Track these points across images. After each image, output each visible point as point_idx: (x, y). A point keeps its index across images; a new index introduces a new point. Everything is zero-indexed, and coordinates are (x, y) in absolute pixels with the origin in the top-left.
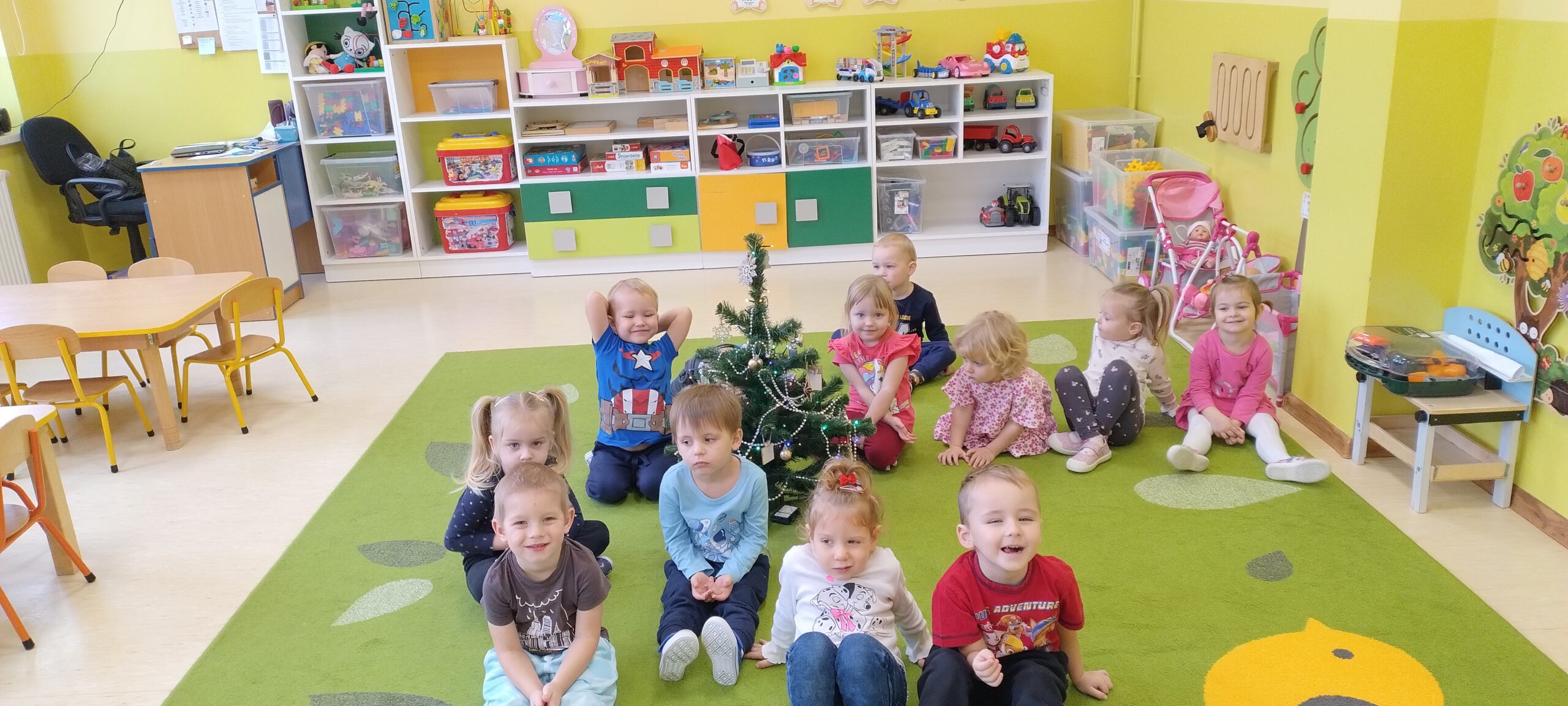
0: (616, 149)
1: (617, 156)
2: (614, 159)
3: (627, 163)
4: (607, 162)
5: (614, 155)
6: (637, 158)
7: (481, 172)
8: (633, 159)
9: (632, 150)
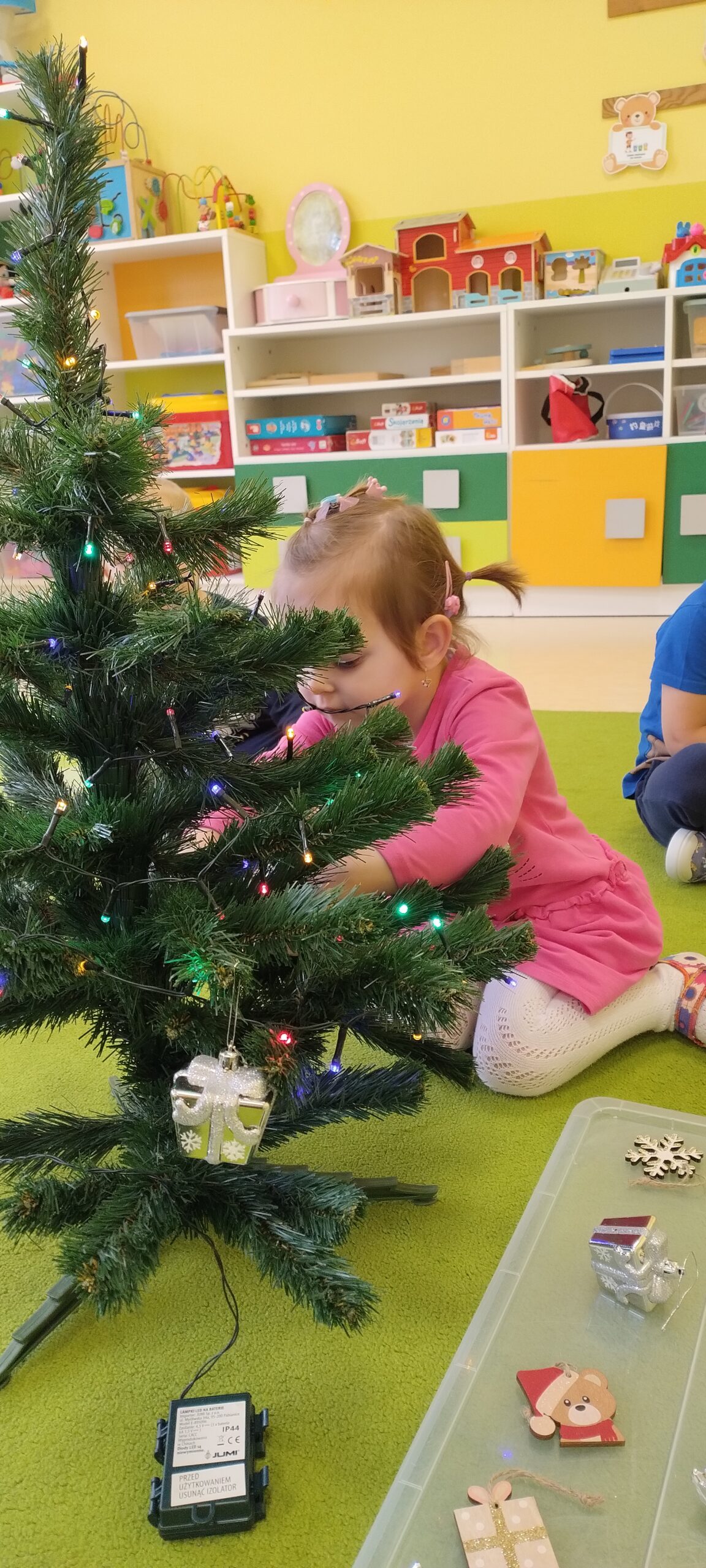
0: (387, 411)
1: (387, 423)
2: (384, 427)
3: (403, 434)
4: (373, 433)
5: (384, 420)
6: (419, 426)
7: (190, 450)
8: (413, 427)
9: (412, 412)
